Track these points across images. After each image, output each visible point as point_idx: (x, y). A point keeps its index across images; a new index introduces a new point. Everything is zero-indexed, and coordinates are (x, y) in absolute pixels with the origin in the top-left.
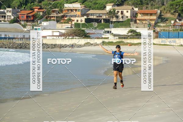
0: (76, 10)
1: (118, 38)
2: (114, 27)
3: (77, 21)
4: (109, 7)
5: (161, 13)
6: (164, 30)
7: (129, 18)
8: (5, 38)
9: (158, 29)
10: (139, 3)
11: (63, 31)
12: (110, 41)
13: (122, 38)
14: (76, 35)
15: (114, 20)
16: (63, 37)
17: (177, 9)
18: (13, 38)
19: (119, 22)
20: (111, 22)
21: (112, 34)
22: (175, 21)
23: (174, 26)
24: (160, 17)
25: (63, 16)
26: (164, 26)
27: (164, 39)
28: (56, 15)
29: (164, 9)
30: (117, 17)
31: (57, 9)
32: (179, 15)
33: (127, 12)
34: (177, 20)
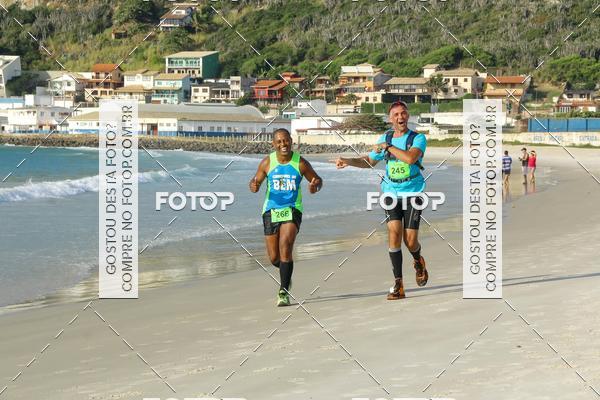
0: (364, 78)
1: (446, 131)
2: (439, 111)
3: (367, 99)
4: (429, 72)
5: (532, 82)
6: (538, 116)
7: (469, 92)
8: (228, 134)
9: (526, 114)
10: (489, 62)
11: (340, 120)
12: (433, 138)
13: (456, 132)
14: (365, 128)
15: (439, 97)
16: (339, 132)
17: (565, 75)
18: (242, 134)
19: (448, 100)
20: (434, 100)
21: (436, 124)
22: (561, 98)
23: (558, 107)
24: (531, 90)
25: (339, 91)
26: (538, 109)
27: (538, 134)
28: (325, 88)
29: (539, 75)
30: (446, 91)
31: (327, 77)
32: (569, 86)
33: (466, 80)
34: (565, 96)
